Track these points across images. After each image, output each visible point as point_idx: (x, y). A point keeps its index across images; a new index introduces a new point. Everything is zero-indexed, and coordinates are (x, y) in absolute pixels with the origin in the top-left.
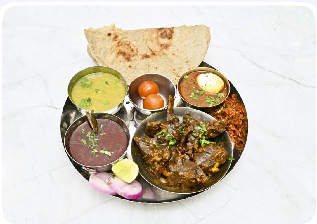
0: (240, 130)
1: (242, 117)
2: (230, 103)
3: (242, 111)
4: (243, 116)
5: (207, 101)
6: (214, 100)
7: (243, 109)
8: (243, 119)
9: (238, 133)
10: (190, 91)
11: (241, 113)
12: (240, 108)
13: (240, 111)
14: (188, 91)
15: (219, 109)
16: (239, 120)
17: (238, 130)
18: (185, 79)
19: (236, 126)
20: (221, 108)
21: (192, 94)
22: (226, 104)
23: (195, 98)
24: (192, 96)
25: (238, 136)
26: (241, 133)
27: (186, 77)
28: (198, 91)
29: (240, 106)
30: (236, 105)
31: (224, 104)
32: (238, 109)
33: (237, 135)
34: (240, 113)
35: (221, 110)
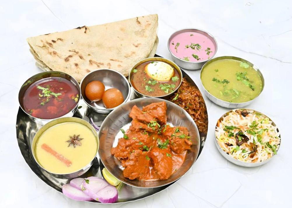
0: (199, 113)
1: (198, 100)
2: (184, 88)
3: (197, 94)
4: (198, 98)
5: (162, 88)
6: (169, 86)
7: (197, 92)
8: (199, 102)
9: (197, 116)
10: (143, 85)
11: (197, 96)
12: (195, 91)
13: (195, 94)
14: (141, 85)
15: (174, 96)
16: (196, 103)
17: (197, 113)
18: (135, 73)
19: (194, 110)
20: (176, 95)
21: (146, 87)
22: (179, 90)
23: (151, 90)
24: (147, 89)
25: (198, 119)
26: (199, 115)
27: (135, 71)
28: (150, 82)
29: (194, 90)
30: (190, 89)
31: (178, 91)
32: (193, 93)
33: (197, 117)
34: (195, 96)
35: (176, 97)
